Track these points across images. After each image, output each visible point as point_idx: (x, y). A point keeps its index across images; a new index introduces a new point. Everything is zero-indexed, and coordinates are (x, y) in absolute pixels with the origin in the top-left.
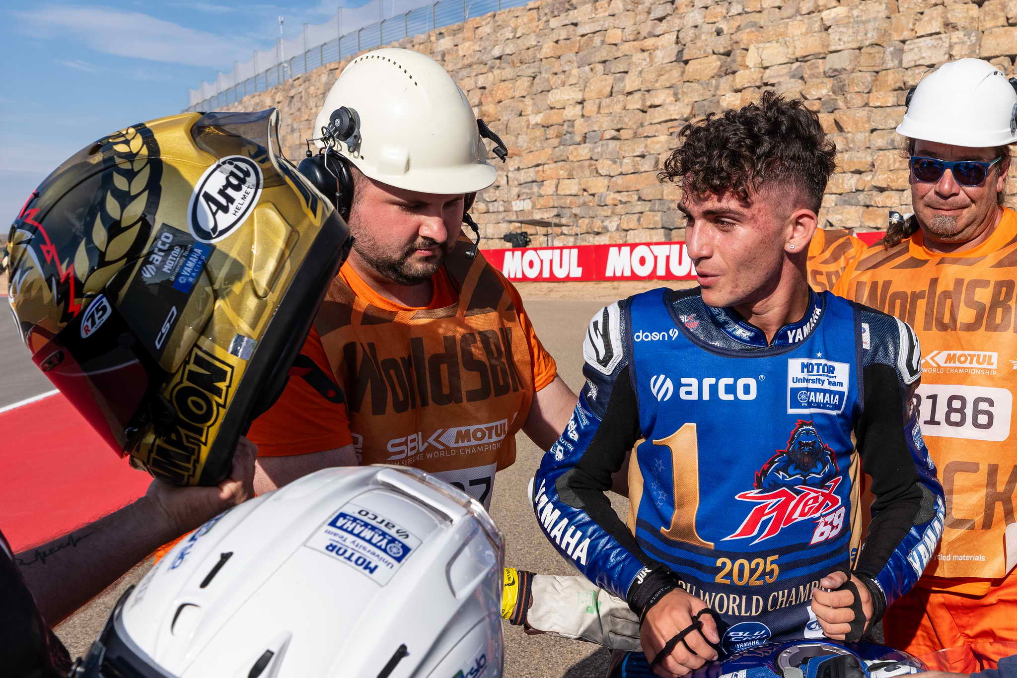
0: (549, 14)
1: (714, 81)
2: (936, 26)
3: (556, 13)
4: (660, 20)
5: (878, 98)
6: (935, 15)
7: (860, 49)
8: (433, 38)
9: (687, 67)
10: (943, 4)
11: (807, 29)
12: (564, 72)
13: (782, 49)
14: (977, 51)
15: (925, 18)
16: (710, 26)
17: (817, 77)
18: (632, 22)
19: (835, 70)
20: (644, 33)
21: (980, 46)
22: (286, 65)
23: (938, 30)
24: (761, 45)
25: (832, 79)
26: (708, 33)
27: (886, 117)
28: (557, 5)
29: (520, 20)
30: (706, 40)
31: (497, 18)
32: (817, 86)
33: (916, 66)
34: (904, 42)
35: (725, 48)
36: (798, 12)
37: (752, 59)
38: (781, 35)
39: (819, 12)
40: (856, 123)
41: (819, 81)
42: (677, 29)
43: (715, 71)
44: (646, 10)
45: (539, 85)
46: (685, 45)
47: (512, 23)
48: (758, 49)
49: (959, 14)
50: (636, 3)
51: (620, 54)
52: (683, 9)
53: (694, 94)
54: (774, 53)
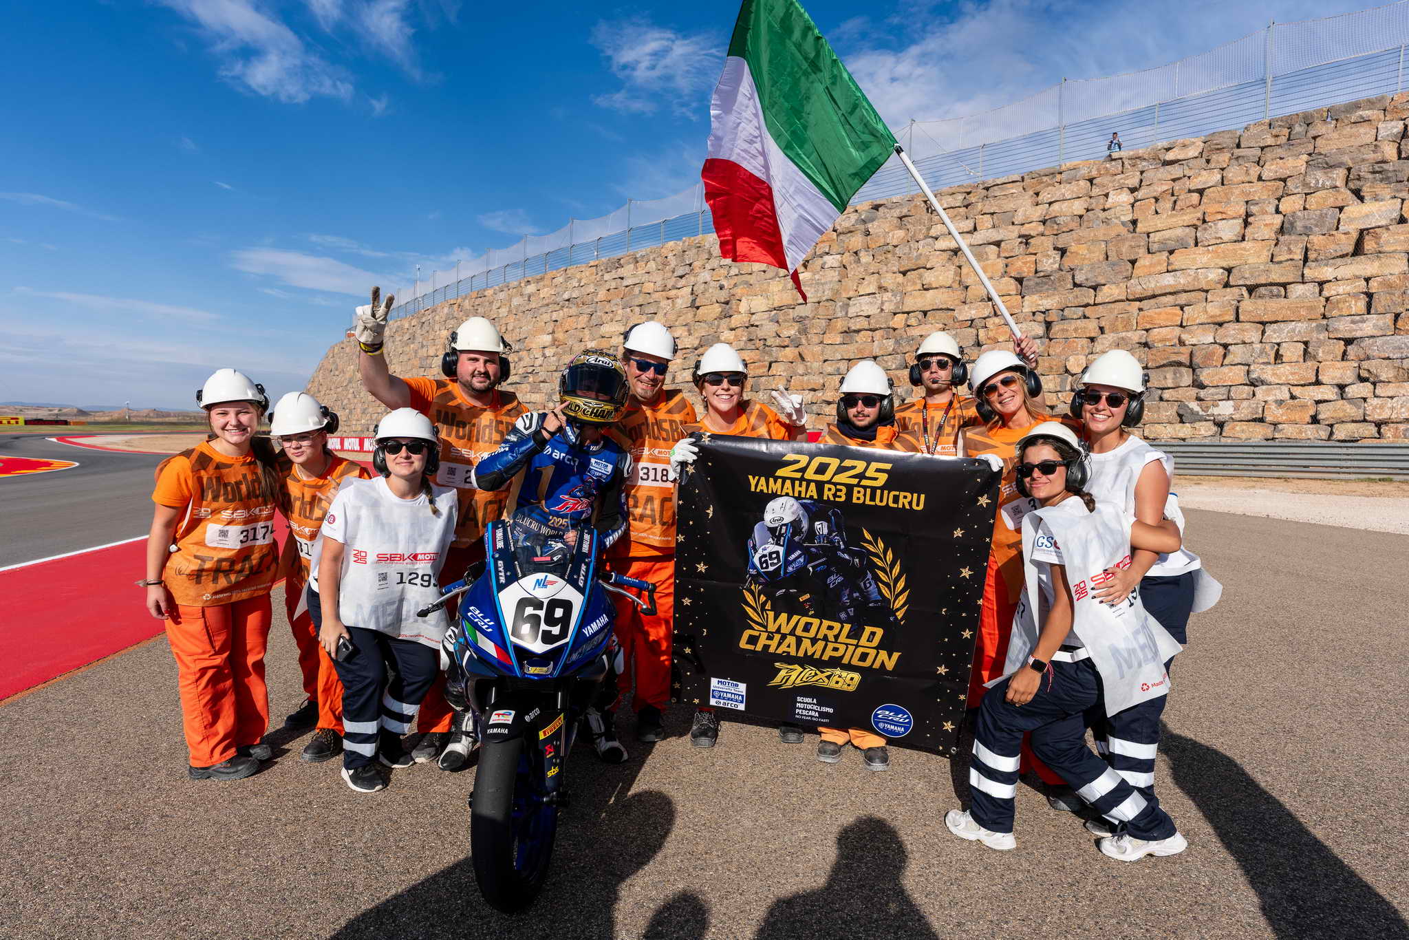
0: (604, 270)
1: (716, 322)
2: (873, 288)
3: (609, 270)
4: (681, 277)
6: (872, 281)
7: (819, 303)
8: (523, 285)
9: (698, 311)
10: (878, 273)
11: (782, 287)
12: (613, 312)
13: (764, 301)
14: (901, 307)
15: (866, 282)
16: (716, 283)
17: (789, 322)
18: (661, 278)
19: (801, 317)
20: (669, 286)
21: (903, 303)
22: (420, 300)
23: (874, 291)
24: (750, 298)
25: (798, 323)
26: (714, 288)
27: (834, 351)
28: (610, 264)
29: (583, 274)
30: (712, 293)
31: (567, 272)
32: (788, 328)
33: (858, 316)
34: (849, 299)
35: (725, 298)
37: (743, 307)
38: (763, 291)
40: (813, 355)
41: (789, 324)
42: (692, 284)
43: (718, 315)
44: (671, 270)
45: (594, 321)
46: (697, 296)
47: (578, 276)
48: (748, 300)
49: (889, 280)
50: (665, 264)
51: (652, 300)
52: (697, 270)
53: (702, 331)
54: (759, 304)
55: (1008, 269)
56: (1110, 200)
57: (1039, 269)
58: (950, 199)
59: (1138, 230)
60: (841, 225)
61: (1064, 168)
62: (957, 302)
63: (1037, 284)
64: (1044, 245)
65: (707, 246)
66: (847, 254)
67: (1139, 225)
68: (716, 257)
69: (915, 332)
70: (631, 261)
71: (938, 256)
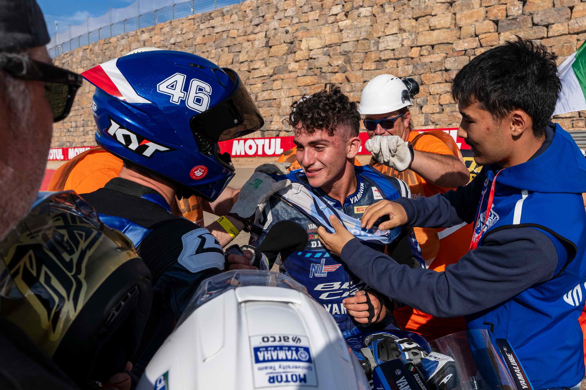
0: (199, 22)
1: (285, 57)
2: (395, 30)
3: (203, 21)
4: (257, 25)
5: (367, 66)
6: (394, 25)
7: (358, 41)
8: (139, 34)
9: (271, 49)
10: (398, 19)
11: (331, 31)
12: (208, 51)
13: (319, 41)
14: (415, 43)
15: (390, 26)
16: (282, 29)
17: (337, 55)
18: (243, 26)
19: (346, 52)
20: (248, 32)
21: (417, 40)
22: (59, 46)
23: (396, 32)
24: (309, 39)
25: (344, 56)
26: (282, 32)
27: (371, 75)
28: (204, 17)
29: (184, 25)
30: (280, 36)
31: (172, 23)
32: (337, 60)
33: (386, 50)
34: (379, 38)
35: (290, 40)
36: (327, 22)
37: (304, 45)
38: (318, 34)
39: (337, 22)
40: (356, 78)
41: (338, 57)
42: (266, 30)
43: (285, 52)
44: (250, 20)
46: (270, 38)
47: (180, 26)
48: (307, 40)
49: (407, 24)
50: (245, 17)
51: (236, 43)
52: (268, 20)
53: (275, 63)
54: (315, 43)
55: (488, 15)
57: (509, 14)
62: (454, 38)
63: (508, 24)
66: (375, 7)
68: (281, 11)
69: (427, 60)
70: (219, 14)
71: (439, 7)
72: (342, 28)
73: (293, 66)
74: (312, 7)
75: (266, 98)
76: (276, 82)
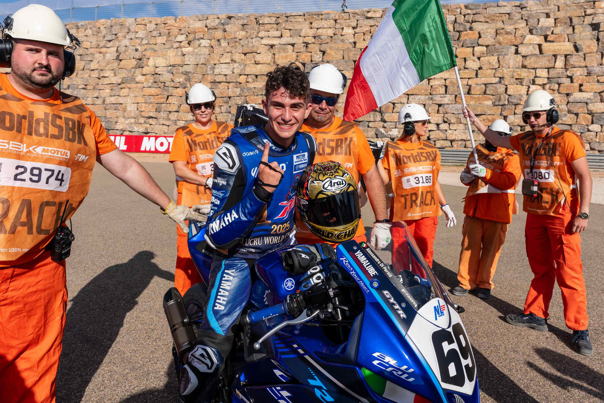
1: (133, 70)
2: (228, 60)
4: (110, 41)
6: (228, 56)
7: (197, 65)
9: (121, 63)
10: (231, 52)
11: (175, 54)
13: (164, 61)
14: (243, 72)
15: (224, 57)
16: (133, 47)
17: (179, 74)
18: (96, 40)
19: (187, 72)
20: (101, 46)
21: (244, 70)
23: (229, 62)
25: (185, 75)
26: (132, 50)
30: (130, 52)
32: (179, 77)
33: (220, 74)
34: (215, 64)
35: (139, 57)
36: (172, 47)
37: (151, 63)
38: (164, 55)
39: (181, 48)
42: (117, 46)
43: (134, 66)
44: (103, 36)
46: (120, 53)
48: (154, 59)
49: (238, 57)
50: (98, 32)
51: (89, 53)
52: (120, 38)
53: (124, 74)
54: (161, 62)
55: (298, 58)
56: (344, 31)
57: (313, 60)
58: (269, 19)
59: (356, 47)
60: (210, 24)
61: (323, 13)
64: (315, 48)
65: (127, 25)
66: (213, 40)
67: (357, 44)
68: (133, 32)
69: (251, 85)
70: (74, 27)
71: (263, 48)
72: (185, 53)
73: (139, 78)
74: (160, 33)
75: (113, 102)
76: (123, 90)
